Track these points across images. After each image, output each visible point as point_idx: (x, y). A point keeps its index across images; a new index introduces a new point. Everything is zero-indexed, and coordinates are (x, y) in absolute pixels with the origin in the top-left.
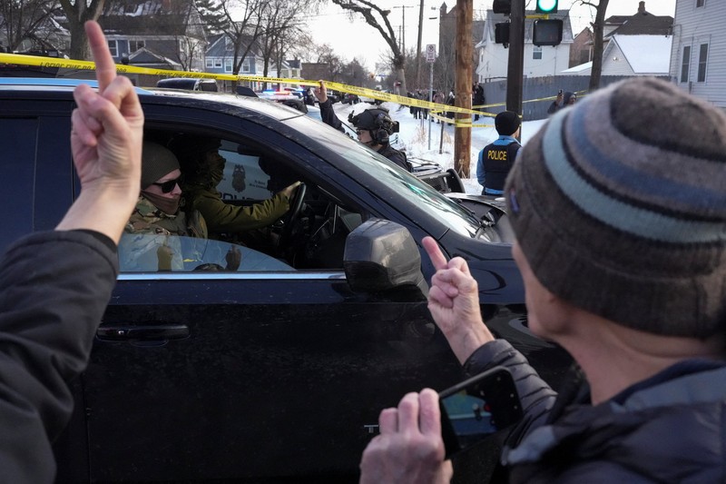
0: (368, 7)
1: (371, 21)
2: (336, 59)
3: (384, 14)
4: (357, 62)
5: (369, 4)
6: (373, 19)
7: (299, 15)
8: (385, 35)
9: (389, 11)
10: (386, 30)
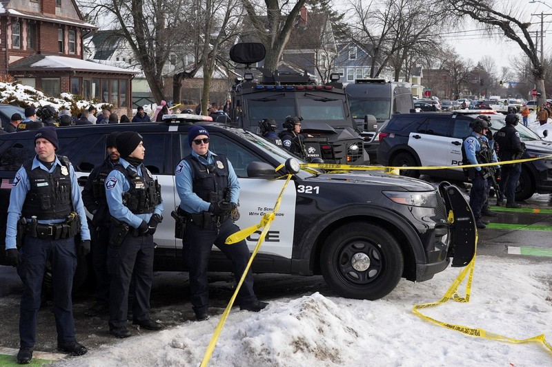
0: (506, 20)
1: (510, 33)
2: (460, 66)
3: (524, 27)
4: (482, 68)
5: (508, 17)
6: (512, 31)
7: (432, 29)
8: (524, 47)
9: (529, 24)
10: (525, 41)
